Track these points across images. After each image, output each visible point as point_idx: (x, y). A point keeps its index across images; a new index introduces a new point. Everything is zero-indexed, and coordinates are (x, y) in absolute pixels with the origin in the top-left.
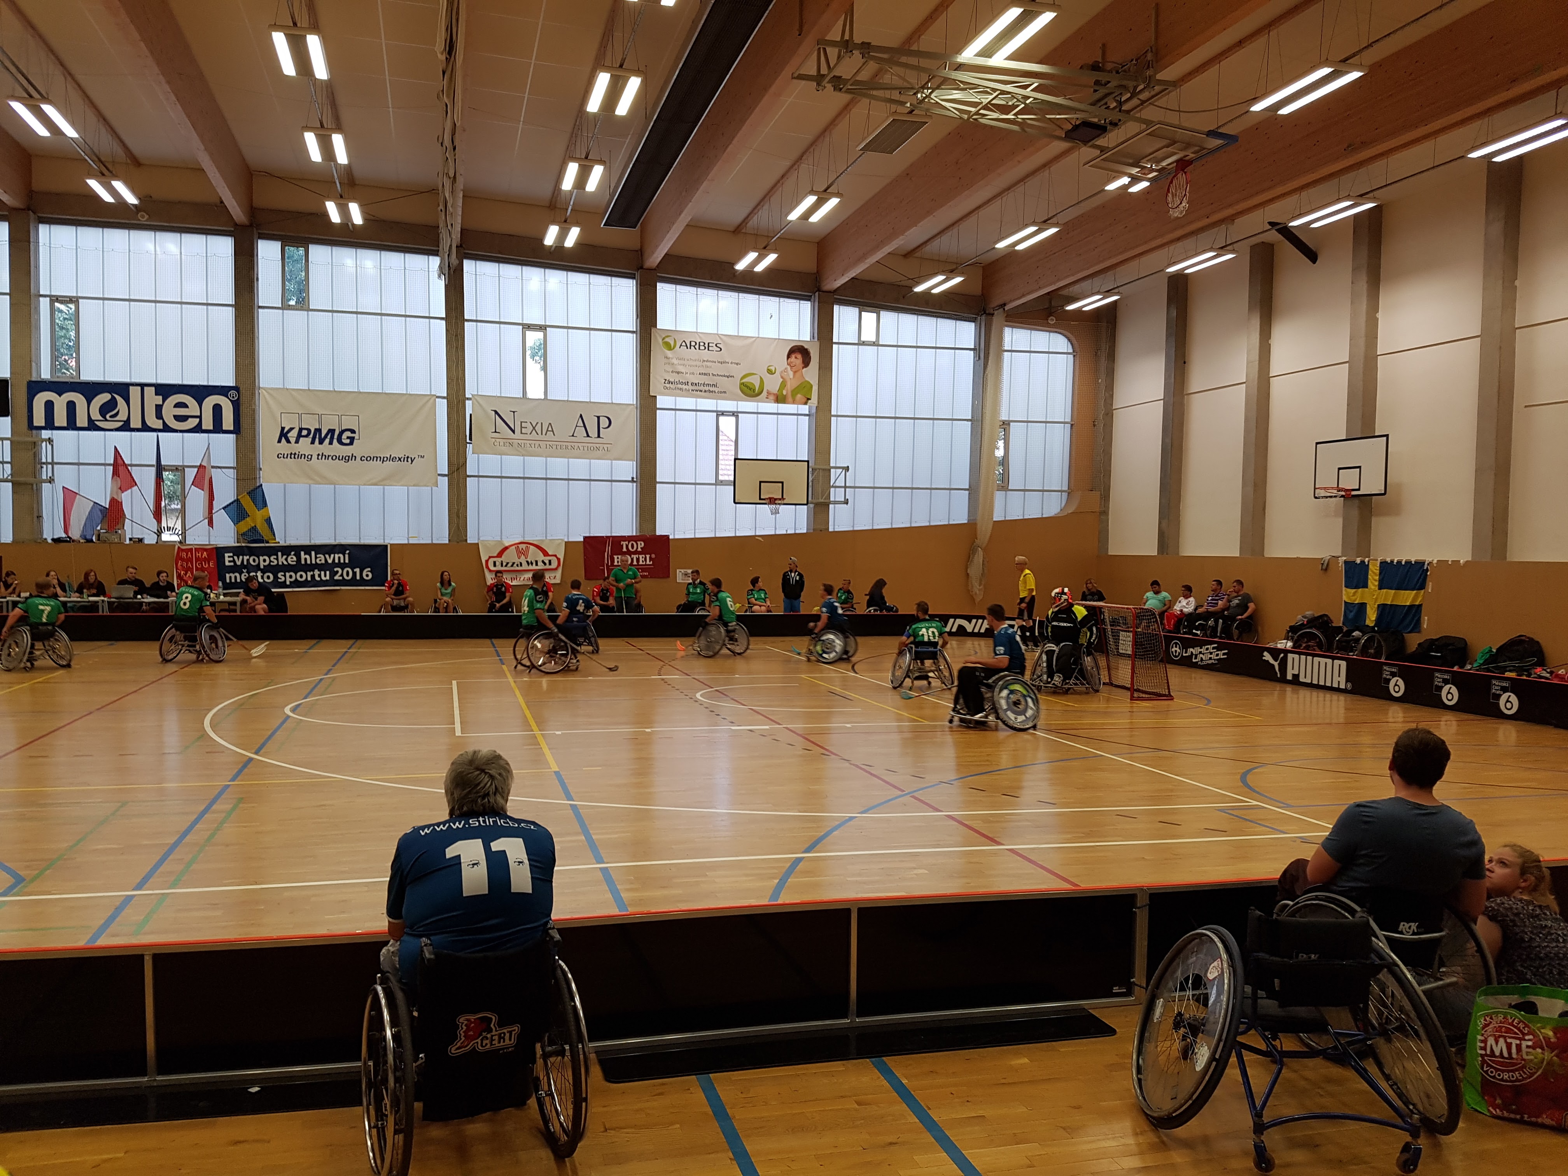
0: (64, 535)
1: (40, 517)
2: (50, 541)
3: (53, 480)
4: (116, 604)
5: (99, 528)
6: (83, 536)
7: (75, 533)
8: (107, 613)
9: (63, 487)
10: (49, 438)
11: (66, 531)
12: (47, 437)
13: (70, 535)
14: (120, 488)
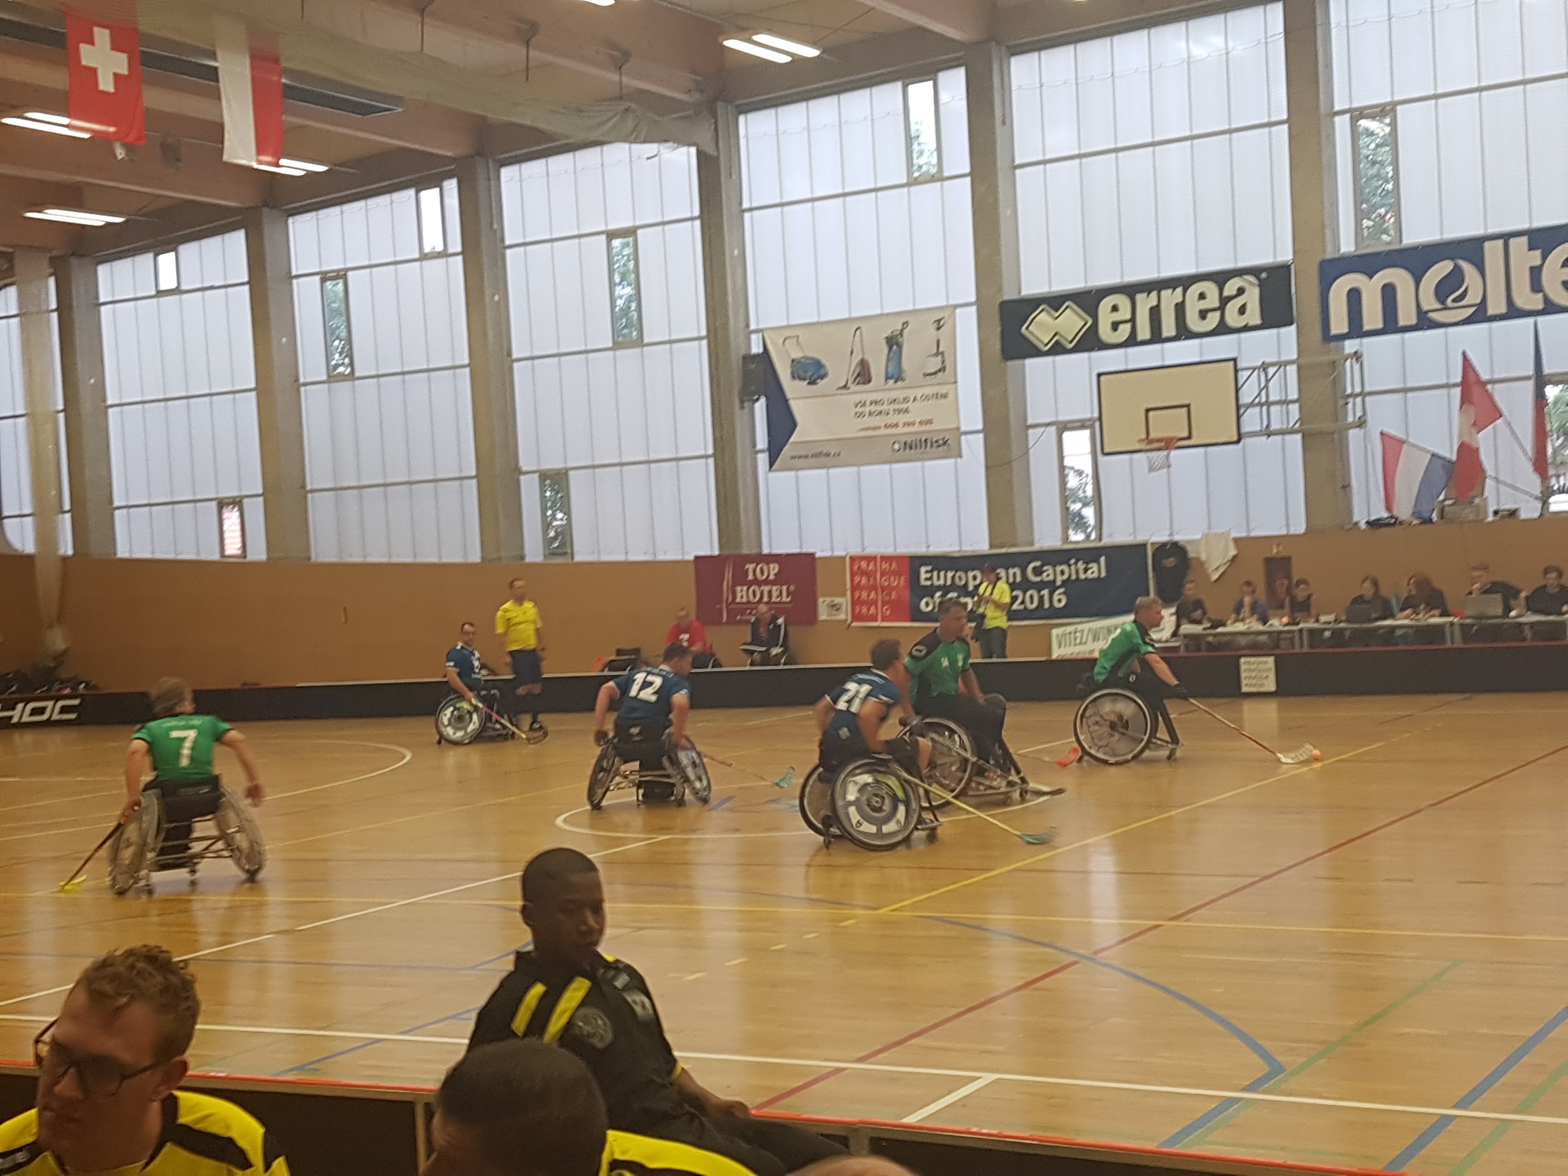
0: (1385, 515)
1: (1346, 487)
2: (1363, 525)
3: (1365, 422)
4: (1475, 628)
5: (1441, 497)
6: (1416, 514)
7: (1404, 510)
8: (1459, 644)
9: (1382, 434)
10: (1356, 353)
11: (1389, 508)
12: (1353, 351)
13: (1395, 513)
14: (1475, 424)
